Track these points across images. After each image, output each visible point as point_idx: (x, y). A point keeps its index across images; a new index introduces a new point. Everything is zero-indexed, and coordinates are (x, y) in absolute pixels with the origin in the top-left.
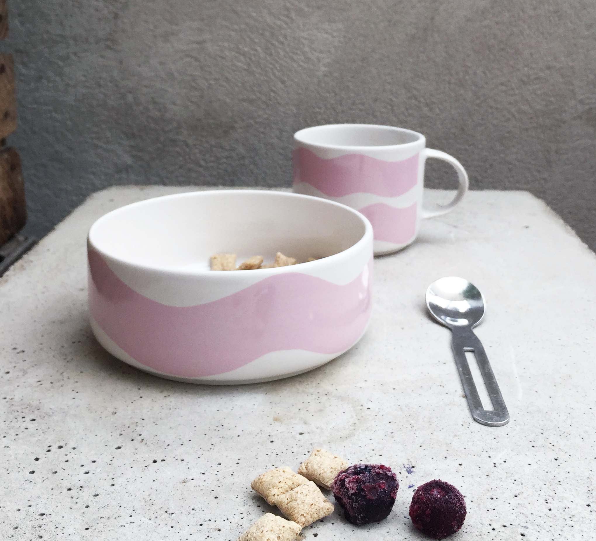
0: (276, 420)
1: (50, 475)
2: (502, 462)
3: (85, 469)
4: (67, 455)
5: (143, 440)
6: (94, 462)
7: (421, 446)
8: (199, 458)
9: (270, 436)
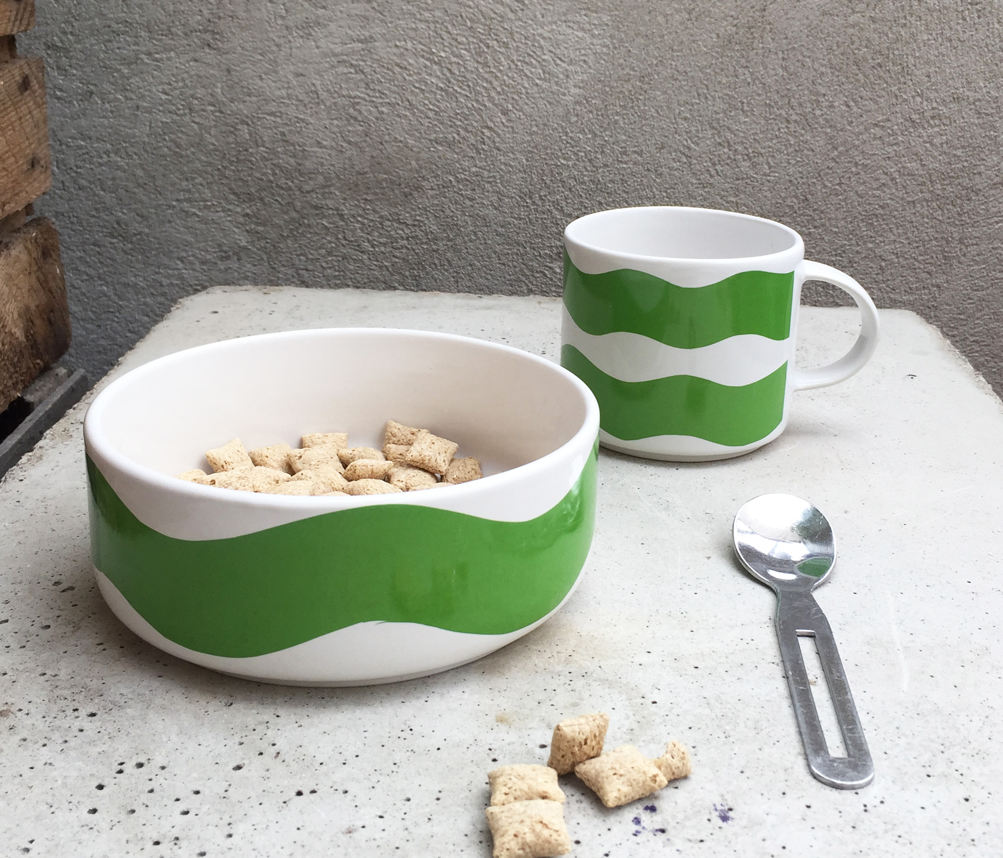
0: (501, 720)
1: (123, 816)
2: (878, 803)
3: (182, 806)
4: (151, 780)
5: (278, 753)
6: (197, 792)
7: (742, 772)
8: (373, 787)
9: (490, 749)
